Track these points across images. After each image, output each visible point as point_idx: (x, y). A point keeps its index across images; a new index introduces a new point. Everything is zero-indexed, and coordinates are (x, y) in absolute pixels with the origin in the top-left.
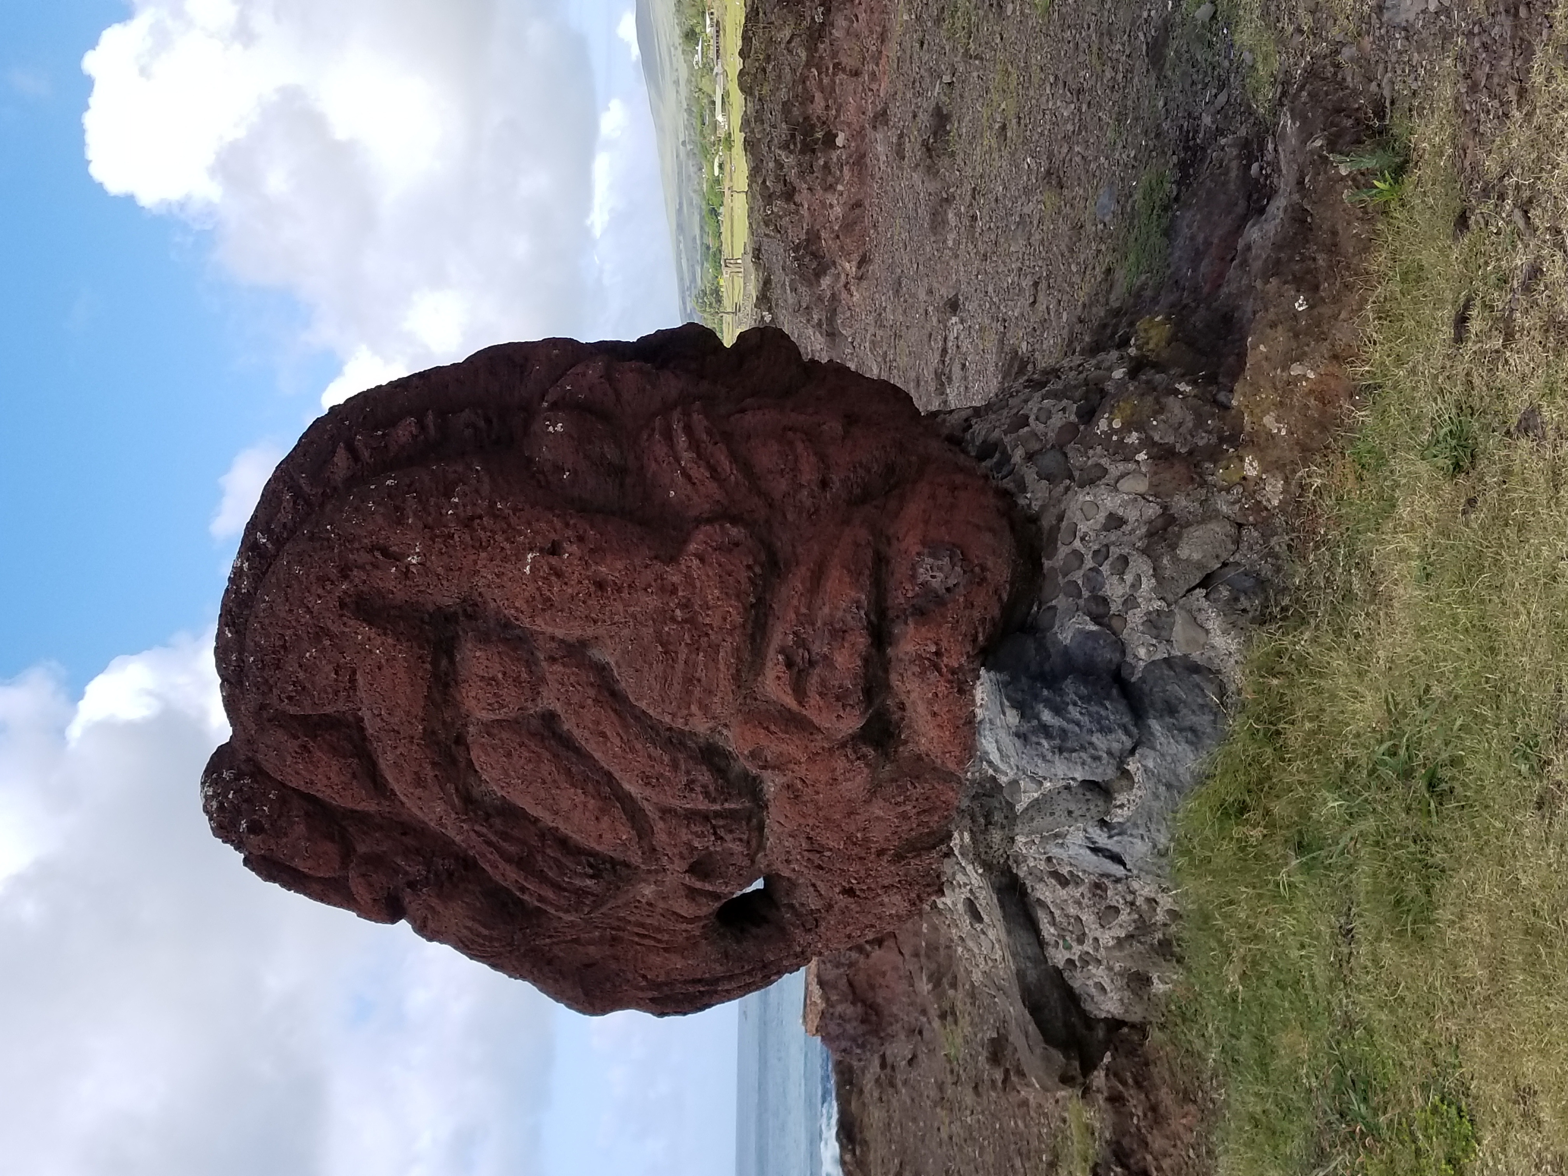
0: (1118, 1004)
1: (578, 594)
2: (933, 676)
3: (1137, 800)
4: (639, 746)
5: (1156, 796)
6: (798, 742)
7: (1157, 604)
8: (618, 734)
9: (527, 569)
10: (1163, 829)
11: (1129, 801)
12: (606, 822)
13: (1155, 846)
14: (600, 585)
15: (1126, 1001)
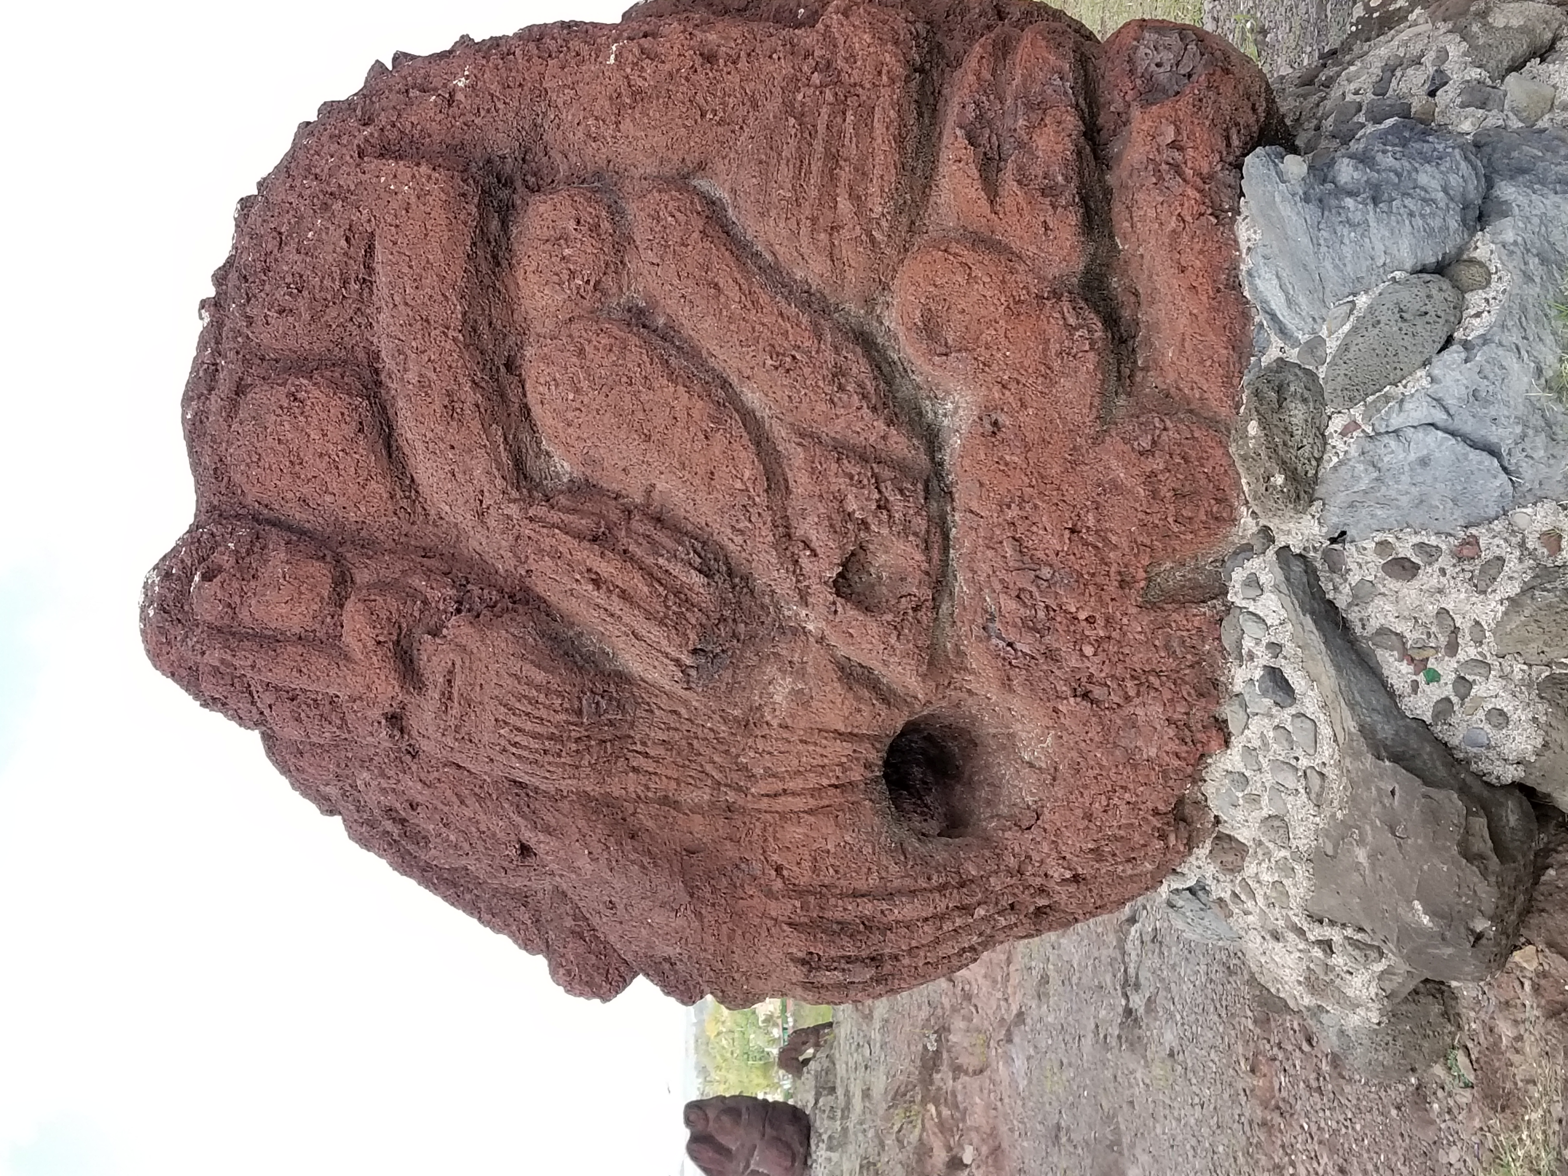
0: (1531, 729)
1: (678, 70)
2: (1174, 183)
3: (1500, 296)
4: (764, 299)
5: (1528, 278)
6: (992, 269)
7: (1475, 73)
8: (735, 281)
9: (612, 60)
10: (1549, 339)
11: (1487, 300)
12: (719, 440)
13: (1539, 371)
14: (710, 58)
15: (1543, 719)
